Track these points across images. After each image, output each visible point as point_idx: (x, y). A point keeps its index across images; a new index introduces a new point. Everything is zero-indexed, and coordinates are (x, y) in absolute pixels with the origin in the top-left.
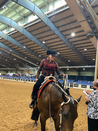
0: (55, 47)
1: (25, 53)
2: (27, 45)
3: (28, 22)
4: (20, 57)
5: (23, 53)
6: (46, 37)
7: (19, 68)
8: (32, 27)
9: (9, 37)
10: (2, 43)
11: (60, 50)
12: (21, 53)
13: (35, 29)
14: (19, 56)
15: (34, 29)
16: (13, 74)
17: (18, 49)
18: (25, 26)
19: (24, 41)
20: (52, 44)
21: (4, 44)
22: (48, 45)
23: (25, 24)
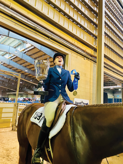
1: (31, 75)
3: (26, 48)
5: (29, 76)
7: (29, 92)
8: (30, 51)
9: (11, 61)
10: (6, 66)
12: (26, 75)
14: (25, 79)
15: (33, 53)
16: (23, 98)
18: (23, 51)
19: (27, 64)
21: (8, 67)
23: (23, 49)
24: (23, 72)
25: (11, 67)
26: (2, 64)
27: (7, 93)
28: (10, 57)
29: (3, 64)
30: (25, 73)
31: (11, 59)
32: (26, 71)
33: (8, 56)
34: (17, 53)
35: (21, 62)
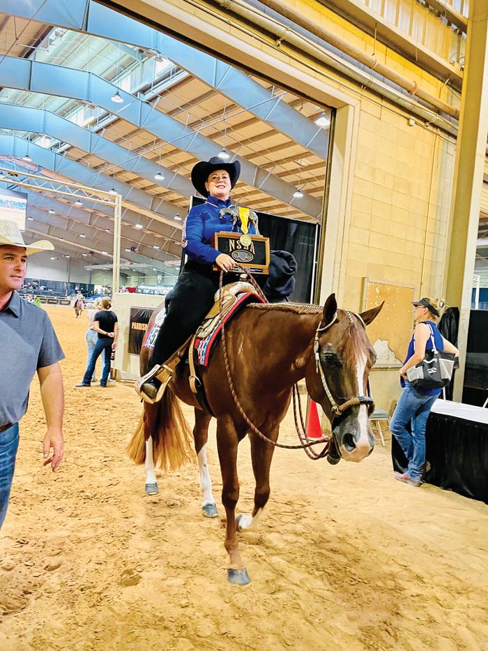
0: (284, 165)
1: (175, 196)
2: (173, 164)
3: (157, 78)
4: (158, 213)
5: (167, 197)
6: (236, 127)
8: (171, 95)
9: (96, 136)
10: (78, 161)
11: (311, 176)
12: (157, 197)
13: (187, 101)
14: (152, 210)
15: (183, 102)
17: (141, 182)
18: (144, 91)
19: (159, 150)
20: (273, 157)
21: (85, 165)
22: (255, 161)
24: (146, 183)
25: (97, 162)
26: (62, 153)
27: (89, 268)
28: (92, 119)
29: (68, 150)
30: (151, 187)
31: (96, 128)
32: (158, 177)
33: (85, 118)
34: (119, 106)
35: (138, 141)
